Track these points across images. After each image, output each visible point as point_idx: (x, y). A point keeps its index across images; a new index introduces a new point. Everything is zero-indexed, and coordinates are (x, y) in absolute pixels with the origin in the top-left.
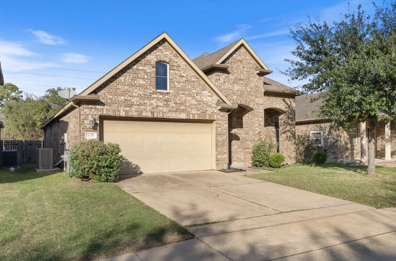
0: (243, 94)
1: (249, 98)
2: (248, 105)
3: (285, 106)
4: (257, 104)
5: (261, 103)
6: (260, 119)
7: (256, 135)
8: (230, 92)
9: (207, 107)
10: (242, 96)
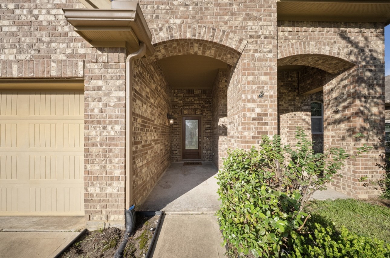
0: (202, 13)
1: (226, 23)
2: (221, 41)
3: (346, 50)
4: (251, 37)
5: (267, 33)
6: (263, 78)
7: (248, 124)
8: (159, 11)
9: (51, 41)
10: (202, 18)
